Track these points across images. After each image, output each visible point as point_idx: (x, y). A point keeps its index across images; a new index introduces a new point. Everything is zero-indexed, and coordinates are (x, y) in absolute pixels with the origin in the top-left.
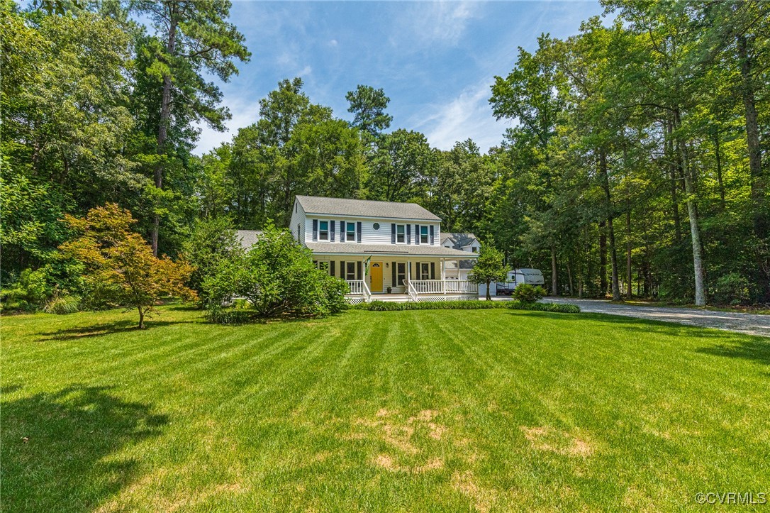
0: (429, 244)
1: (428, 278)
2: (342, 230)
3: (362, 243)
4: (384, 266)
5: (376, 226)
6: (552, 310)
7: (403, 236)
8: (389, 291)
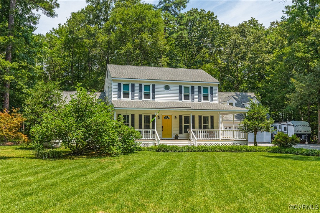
0: (209, 101)
1: (208, 128)
2: (140, 91)
3: (156, 100)
4: (173, 118)
5: (167, 88)
6: (301, 154)
7: (188, 96)
8: (176, 138)
